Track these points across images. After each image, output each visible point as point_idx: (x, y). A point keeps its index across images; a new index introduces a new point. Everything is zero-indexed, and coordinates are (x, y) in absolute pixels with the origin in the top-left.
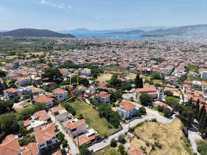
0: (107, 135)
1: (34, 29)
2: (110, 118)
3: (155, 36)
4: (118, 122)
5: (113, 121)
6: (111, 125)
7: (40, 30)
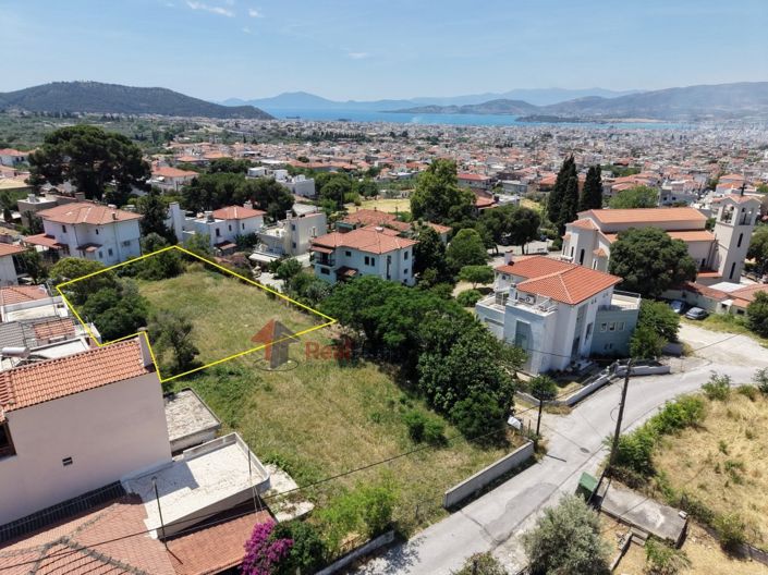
0: (394, 517)
1: (114, 85)
2: (423, 358)
3: (575, 120)
4: (495, 387)
5: (453, 382)
6: (433, 419)
7: (137, 89)
